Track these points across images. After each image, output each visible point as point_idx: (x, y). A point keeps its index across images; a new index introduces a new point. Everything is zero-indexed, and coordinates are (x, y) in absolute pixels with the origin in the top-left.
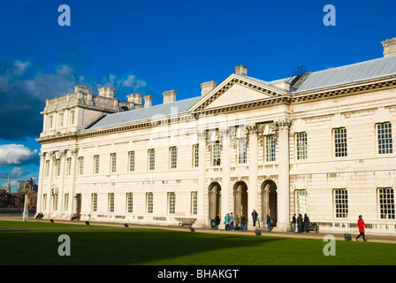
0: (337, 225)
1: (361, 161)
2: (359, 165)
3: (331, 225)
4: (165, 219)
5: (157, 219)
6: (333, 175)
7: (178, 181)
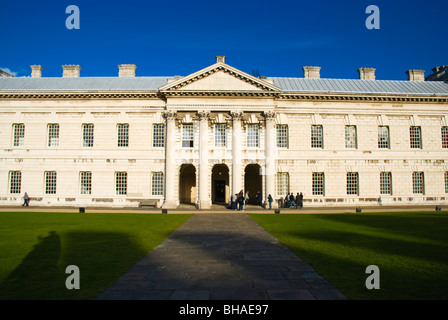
0: (316, 200)
1: (334, 152)
2: (333, 154)
3: (310, 200)
4: (112, 200)
5: (98, 200)
6: (313, 162)
7: (131, 160)
